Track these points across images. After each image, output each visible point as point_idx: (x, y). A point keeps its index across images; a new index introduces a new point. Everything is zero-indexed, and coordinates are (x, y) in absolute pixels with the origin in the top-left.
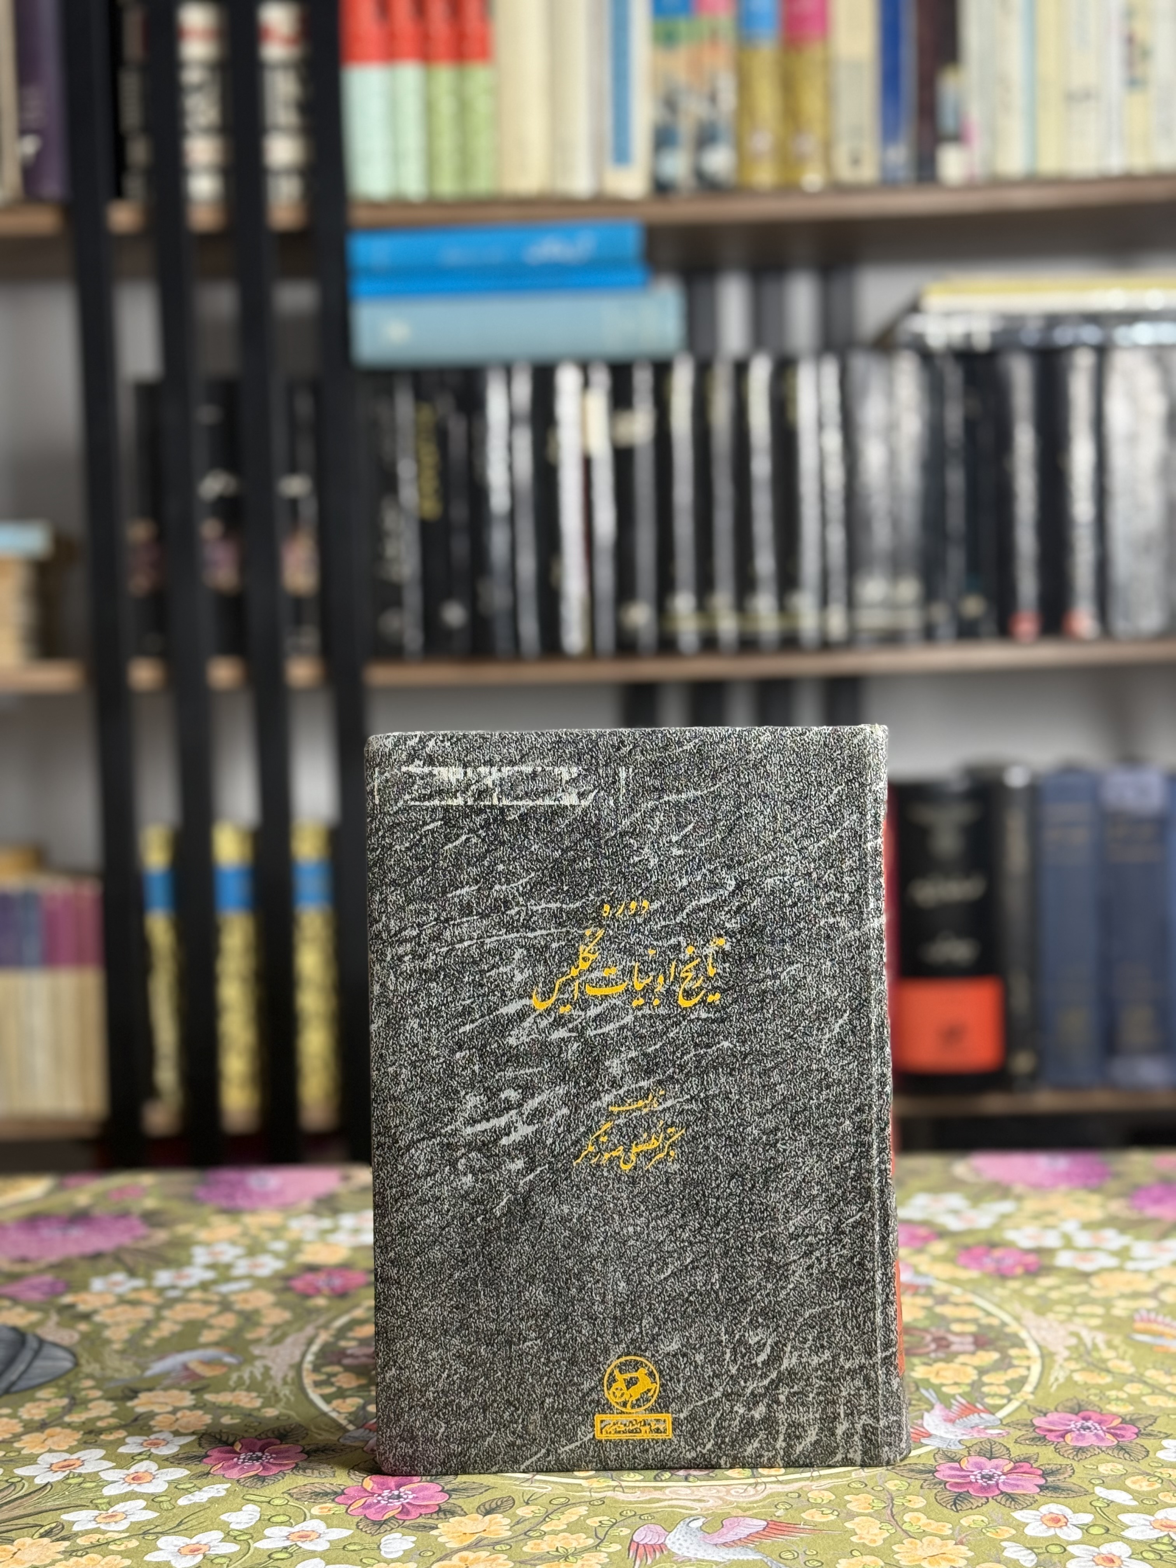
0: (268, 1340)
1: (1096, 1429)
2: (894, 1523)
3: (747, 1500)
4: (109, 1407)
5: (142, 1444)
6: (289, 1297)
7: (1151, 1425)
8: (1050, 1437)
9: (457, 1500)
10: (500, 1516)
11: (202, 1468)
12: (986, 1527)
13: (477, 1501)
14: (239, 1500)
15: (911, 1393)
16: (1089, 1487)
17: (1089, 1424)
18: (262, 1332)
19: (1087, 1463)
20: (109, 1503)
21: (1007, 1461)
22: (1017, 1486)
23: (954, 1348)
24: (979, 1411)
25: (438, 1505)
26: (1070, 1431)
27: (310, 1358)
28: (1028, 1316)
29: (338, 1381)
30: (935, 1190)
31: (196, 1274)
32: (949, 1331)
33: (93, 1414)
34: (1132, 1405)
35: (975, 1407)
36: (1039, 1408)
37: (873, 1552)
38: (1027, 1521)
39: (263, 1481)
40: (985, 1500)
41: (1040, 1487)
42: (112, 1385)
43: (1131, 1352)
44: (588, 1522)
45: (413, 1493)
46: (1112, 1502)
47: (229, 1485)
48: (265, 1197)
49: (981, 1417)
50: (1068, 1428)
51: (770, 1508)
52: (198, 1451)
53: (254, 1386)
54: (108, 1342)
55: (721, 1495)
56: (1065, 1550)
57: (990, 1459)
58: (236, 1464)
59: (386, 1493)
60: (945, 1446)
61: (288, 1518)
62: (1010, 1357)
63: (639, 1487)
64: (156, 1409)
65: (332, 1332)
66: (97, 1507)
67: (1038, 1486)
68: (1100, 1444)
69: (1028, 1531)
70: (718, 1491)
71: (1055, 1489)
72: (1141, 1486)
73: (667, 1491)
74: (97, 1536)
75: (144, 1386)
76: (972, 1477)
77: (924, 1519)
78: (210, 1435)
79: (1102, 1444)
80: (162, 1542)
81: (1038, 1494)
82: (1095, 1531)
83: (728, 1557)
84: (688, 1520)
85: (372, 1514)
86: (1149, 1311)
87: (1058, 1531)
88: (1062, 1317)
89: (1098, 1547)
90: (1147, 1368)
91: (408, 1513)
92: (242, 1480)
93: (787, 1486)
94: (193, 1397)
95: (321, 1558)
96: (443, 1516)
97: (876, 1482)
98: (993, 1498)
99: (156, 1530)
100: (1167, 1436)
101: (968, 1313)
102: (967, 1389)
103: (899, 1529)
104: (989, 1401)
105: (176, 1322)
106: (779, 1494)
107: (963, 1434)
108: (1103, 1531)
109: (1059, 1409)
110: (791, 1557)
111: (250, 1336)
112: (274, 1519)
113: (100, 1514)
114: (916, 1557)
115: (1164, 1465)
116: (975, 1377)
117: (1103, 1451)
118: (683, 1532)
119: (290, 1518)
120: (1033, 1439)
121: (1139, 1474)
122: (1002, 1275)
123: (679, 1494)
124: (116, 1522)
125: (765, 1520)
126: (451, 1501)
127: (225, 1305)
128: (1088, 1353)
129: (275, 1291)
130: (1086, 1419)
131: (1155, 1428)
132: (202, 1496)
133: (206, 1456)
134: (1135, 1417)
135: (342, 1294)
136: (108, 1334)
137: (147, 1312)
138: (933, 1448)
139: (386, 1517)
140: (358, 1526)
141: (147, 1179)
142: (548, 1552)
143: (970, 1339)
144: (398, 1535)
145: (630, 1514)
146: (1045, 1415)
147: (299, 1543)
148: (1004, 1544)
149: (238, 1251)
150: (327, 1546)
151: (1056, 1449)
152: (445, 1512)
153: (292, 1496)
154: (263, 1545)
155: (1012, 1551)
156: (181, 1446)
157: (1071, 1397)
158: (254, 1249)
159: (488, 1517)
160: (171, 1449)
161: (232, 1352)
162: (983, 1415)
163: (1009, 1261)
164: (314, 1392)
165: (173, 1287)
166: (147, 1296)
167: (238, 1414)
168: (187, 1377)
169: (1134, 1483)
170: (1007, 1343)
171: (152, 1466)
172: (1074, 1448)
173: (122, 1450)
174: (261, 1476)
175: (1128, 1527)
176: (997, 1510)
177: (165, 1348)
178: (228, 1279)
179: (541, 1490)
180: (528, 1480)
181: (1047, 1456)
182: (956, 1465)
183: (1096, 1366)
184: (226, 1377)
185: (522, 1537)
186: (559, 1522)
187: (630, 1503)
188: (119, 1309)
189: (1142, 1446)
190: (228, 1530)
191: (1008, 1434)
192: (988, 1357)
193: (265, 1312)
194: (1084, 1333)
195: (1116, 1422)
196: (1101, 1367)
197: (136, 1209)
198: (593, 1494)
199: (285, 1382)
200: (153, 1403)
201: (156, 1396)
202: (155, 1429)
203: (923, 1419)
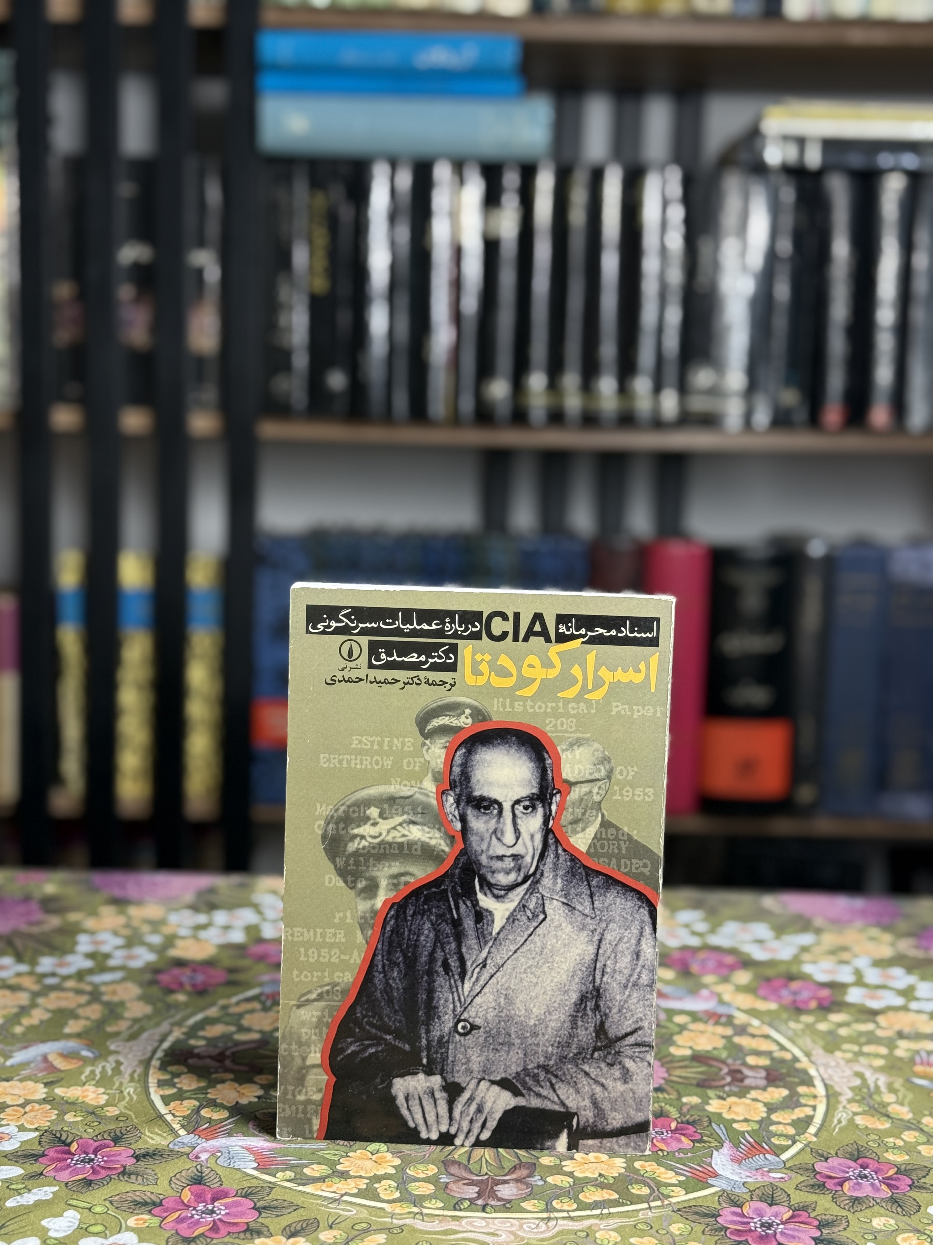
0: (127, 1034)
1: (873, 1178)
3: (537, 1236)
6: (155, 991)
7: (924, 1177)
8: (830, 1184)
9: (267, 1219)
10: (304, 1239)
11: (37, 1167)
13: (285, 1220)
14: (62, 1205)
15: (704, 1129)
17: (866, 1172)
18: (123, 1026)
19: (861, 1216)
21: (787, 1209)
22: (793, 1237)
23: (747, 1082)
24: (764, 1152)
25: (247, 1223)
26: (848, 1179)
27: (160, 1054)
28: (818, 1053)
29: (180, 1082)
30: (745, 918)
31: (76, 962)
32: (745, 1064)
34: (908, 1154)
35: (762, 1147)
36: (820, 1151)
39: (90, 1186)
41: (814, 1239)
43: (910, 1096)
45: (226, 1208)
49: (766, 1158)
50: (847, 1175)
52: (37, 1149)
53: (104, 1081)
55: (514, 1229)
57: (771, 1205)
58: (69, 1166)
59: (201, 1207)
60: (729, 1189)
61: (103, 1230)
62: (799, 1095)
63: (439, 1216)
64: (9, 1100)
65: (184, 1030)
67: (813, 1238)
70: (512, 1225)
73: (464, 1222)
75: (3, 1076)
76: (752, 1224)
78: (51, 1133)
79: (877, 1195)
85: (184, 1227)
86: (929, 1053)
88: (849, 1055)
90: (923, 1115)
91: (217, 1230)
92: (70, 1183)
93: (577, 1224)
94: (46, 1090)
96: (249, 1236)
97: (661, 1225)
101: (765, 1046)
102: (756, 1126)
104: (775, 1141)
105: (48, 1010)
106: (569, 1232)
107: (748, 1176)
109: (840, 1154)
112: (91, 1229)
116: (765, 1115)
117: (877, 1203)
119: (106, 1228)
120: (813, 1186)
121: (910, 1231)
122: (798, 1009)
123: (474, 1226)
126: (260, 1220)
127: (95, 996)
128: (871, 1096)
129: (143, 984)
130: (864, 1167)
131: (928, 1180)
132: (29, 1199)
133: (43, 1155)
134: (909, 1167)
135: (201, 991)
137: (23, 998)
138: (719, 1189)
139: (196, 1234)
140: (167, 1242)
143: (763, 1074)
146: (826, 1159)
149: (119, 941)
151: (833, 1198)
152: (252, 1232)
153: (112, 1204)
156: (22, 1142)
157: (852, 1141)
158: (132, 941)
159: (292, 1240)
160: (13, 1144)
162: (768, 1156)
163: (805, 995)
164: (155, 1092)
165: (53, 975)
166: (26, 981)
167: (82, 1111)
168: (45, 1069)
169: (905, 1240)
170: (796, 1080)
172: (851, 1198)
174: (89, 1180)
177: (30, 1036)
178: (103, 970)
179: (347, 1213)
180: (337, 1200)
181: (824, 1205)
182: (738, 1210)
183: (876, 1110)
187: (427, 1232)
189: (915, 1200)
190: (45, 1237)
191: (790, 1178)
192: (778, 1094)
193: (128, 1005)
194: (868, 1074)
195: (891, 1172)
196: (881, 1111)
197: (37, 895)
198: (395, 1221)
199: (132, 1080)
200: (7, 1094)
201: (11, 1087)
202: (3, 1122)
203: (712, 1157)
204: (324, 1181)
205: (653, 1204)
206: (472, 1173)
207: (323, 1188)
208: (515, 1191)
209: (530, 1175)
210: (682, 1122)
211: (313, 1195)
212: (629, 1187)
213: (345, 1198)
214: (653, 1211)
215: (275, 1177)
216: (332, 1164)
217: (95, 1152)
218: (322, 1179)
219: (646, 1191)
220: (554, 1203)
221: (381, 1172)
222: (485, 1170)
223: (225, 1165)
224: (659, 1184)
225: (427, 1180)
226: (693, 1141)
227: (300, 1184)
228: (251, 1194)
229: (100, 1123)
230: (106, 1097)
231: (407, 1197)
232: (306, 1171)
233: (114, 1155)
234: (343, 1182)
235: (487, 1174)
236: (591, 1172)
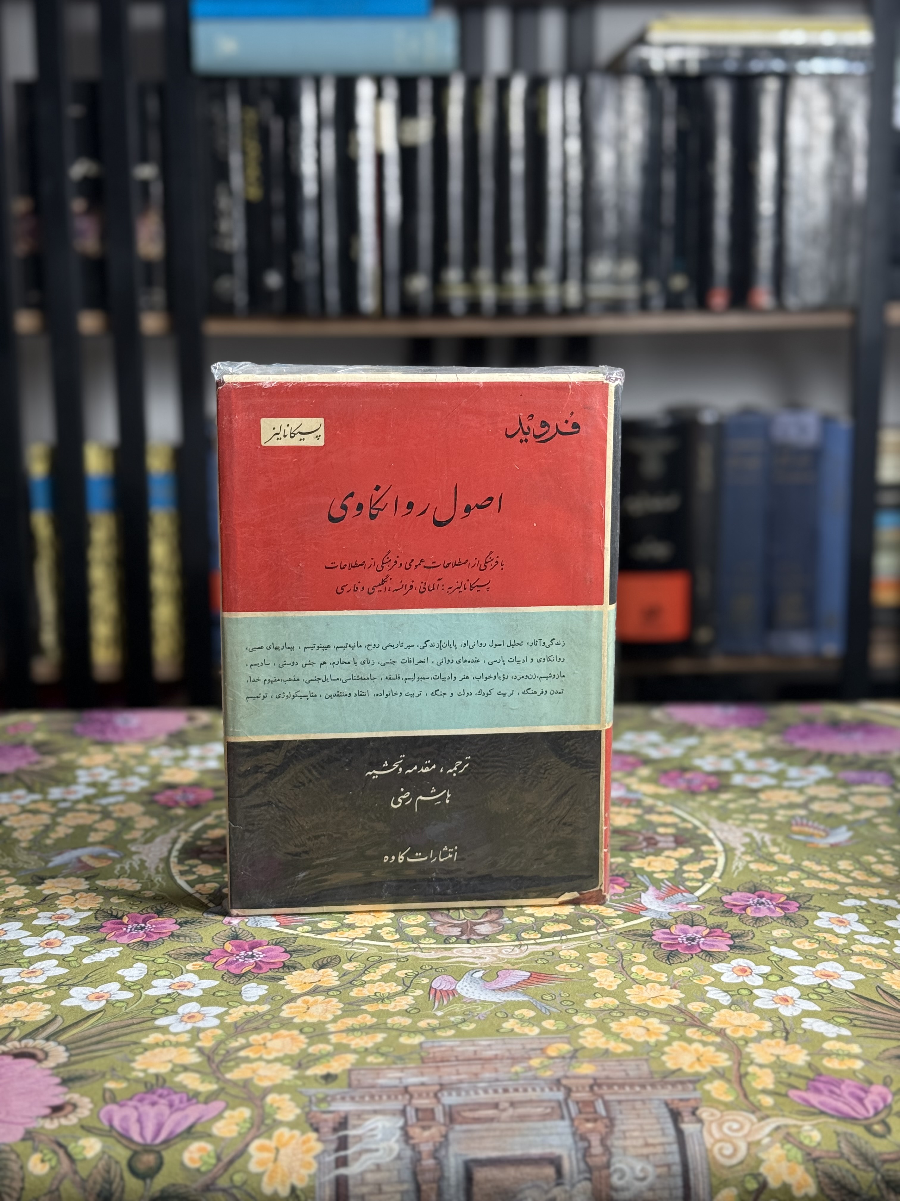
0: (143, 840)
1: (768, 904)
2: (624, 973)
3: (514, 957)
4: (22, 891)
5: (50, 918)
6: (154, 808)
7: (809, 901)
8: (735, 910)
9: (297, 959)
10: (331, 970)
11: (99, 935)
12: (693, 976)
13: (313, 958)
14: (131, 959)
15: (631, 879)
16: (766, 947)
17: (763, 900)
18: (136, 834)
19: (764, 929)
20: (29, 962)
21: (705, 928)
22: (713, 946)
23: (661, 845)
24: (682, 892)
25: (283, 962)
26: (750, 906)
27: (175, 853)
28: (714, 823)
29: (198, 871)
30: (639, 729)
31: (81, 791)
32: (656, 833)
33: (10, 895)
34: (794, 887)
35: (679, 888)
36: (725, 889)
37: (609, 994)
38: (723, 971)
39: (148, 946)
40: (690, 956)
41: (730, 946)
42: (23, 874)
43: (790, 848)
44: (397, 974)
45: (263, 953)
46: (784, 957)
47: (121, 948)
48: (129, 732)
49: (683, 896)
50: (748, 903)
51: (532, 962)
52: (94, 923)
53: (134, 875)
54: (17, 841)
55: (495, 953)
56: (752, 993)
57: (692, 926)
58: (125, 933)
59: (242, 953)
60: (658, 917)
61: (168, 973)
62: (703, 852)
63: (433, 948)
64: (60, 891)
65: (190, 834)
66: (20, 965)
67: (728, 945)
68: (772, 915)
69: (724, 979)
70: (492, 951)
71: (741, 948)
72: (804, 946)
73: (454, 951)
74: (22, 988)
75: (48, 874)
76: (680, 939)
77: (646, 971)
78: (103, 911)
79: (774, 915)
80: (73, 991)
81: (729, 951)
82: (773, 978)
83: (503, 999)
84: (471, 972)
85: (232, 968)
86: (802, 817)
87: (746, 979)
88: (738, 822)
89: (776, 990)
90: (803, 860)
91: (260, 968)
92: (131, 945)
93: (543, 947)
94: (87, 882)
95: (197, 1002)
96: (287, 970)
97: (609, 944)
98: (696, 954)
99: (68, 983)
100: (821, 909)
101: (669, 819)
102: (672, 875)
103: (628, 978)
104: (689, 884)
105: (69, 827)
106: (538, 952)
107: (671, 908)
108: (778, 979)
109: (740, 890)
110: (550, 998)
111: (127, 837)
112: (159, 973)
113: (23, 971)
114: (643, 998)
115: (820, 930)
116: (677, 867)
117: (774, 920)
118: (469, 981)
119: (171, 972)
120: (723, 912)
121: (802, 937)
122: (692, 792)
123: (463, 953)
124: (36, 977)
125: (529, 972)
126: (292, 959)
127: (106, 814)
128: (759, 849)
129: (143, 804)
130: (761, 897)
131: (812, 903)
132: (102, 956)
133: (102, 927)
134: (796, 895)
135: (195, 806)
136: (15, 835)
137: (45, 819)
138: (650, 918)
139: (244, 971)
140: (223, 978)
141: (35, 718)
142: (369, 996)
143: (671, 839)
144: (254, 985)
145: (428, 968)
146: (730, 894)
147: (179, 991)
148: (706, 988)
149: (112, 773)
150: (200, 993)
151: (740, 919)
152: (288, 967)
153: (171, 957)
154: (151, 992)
155: (713, 993)
156: (81, 919)
157: (749, 880)
158: (124, 772)
159: (322, 971)
160: (75, 921)
161: (114, 849)
162: (684, 894)
163: (697, 782)
164: (180, 878)
165: (64, 800)
166: (43, 806)
167: (123, 895)
168: (81, 868)
169: (799, 943)
170: (699, 842)
171: (61, 935)
172: (753, 918)
173: (35, 922)
174: (146, 941)
175: (797, 976)
176: (700, 963)
177: (61, 846)
178: (106, 795)
179: (360, 951)
180: (349, 943)
181: (733, 923)
182: (667, 931)
183: (765, 859)
184: (111, 868)
185: (349, 985)
186: (376, 974)
187: (428, 959)
188: (23, 816)
189: (803, 916)
190: (123, 982)
191: (704, 908)
192: (686, 852)
193: (137, 819)
194: (756, 834)
195: (783, 899)
196: (769, 859)
197: (29, 741)
198: (399, 953)
199: (157, 872)
200: (56, 887)
201: (58, 882)
202: (60, 907)
203: (640, 897)
204: (336, 931)
205: (600, 931)
206: (453, 919)
207: (337, 935)
208: (490, 929)
209: (501, 917)
210: (613, 876)
211: (331, 940)
212: (580, 921)
213: (356, 941)
214: (601, 935)
215: (295, 930)
216: (340, 920)
217: (144, 922)
218: (335, 930)
219: (592, 923)
220: (523, 935)
221: (380, 922)
222: (463, 916)
223: (254, 926)
224: (603, 918)
225: (418, 926)
226: (625, 888)
227: (317, 934)
228: (280, 942)
229: (141, 902)
230: (140, 885)
231: (404, 938)
232: (320, 925)
233: (160, 923)
234: (352, 930)
235: (465, 919)
236: (548, 912)
